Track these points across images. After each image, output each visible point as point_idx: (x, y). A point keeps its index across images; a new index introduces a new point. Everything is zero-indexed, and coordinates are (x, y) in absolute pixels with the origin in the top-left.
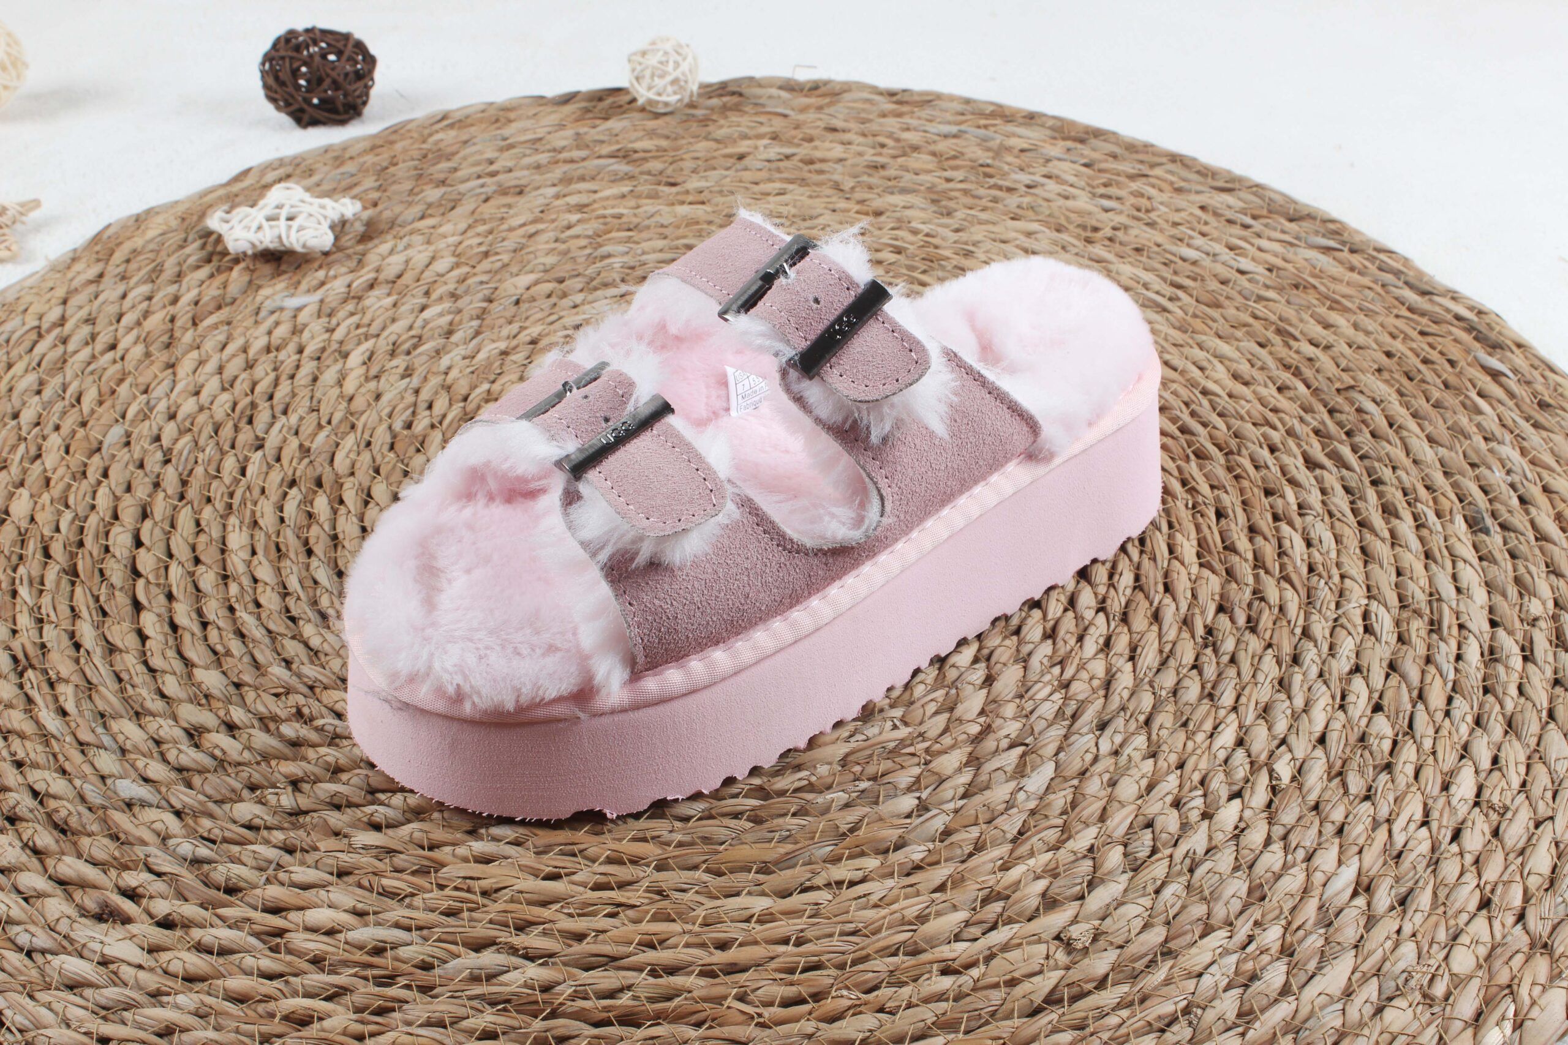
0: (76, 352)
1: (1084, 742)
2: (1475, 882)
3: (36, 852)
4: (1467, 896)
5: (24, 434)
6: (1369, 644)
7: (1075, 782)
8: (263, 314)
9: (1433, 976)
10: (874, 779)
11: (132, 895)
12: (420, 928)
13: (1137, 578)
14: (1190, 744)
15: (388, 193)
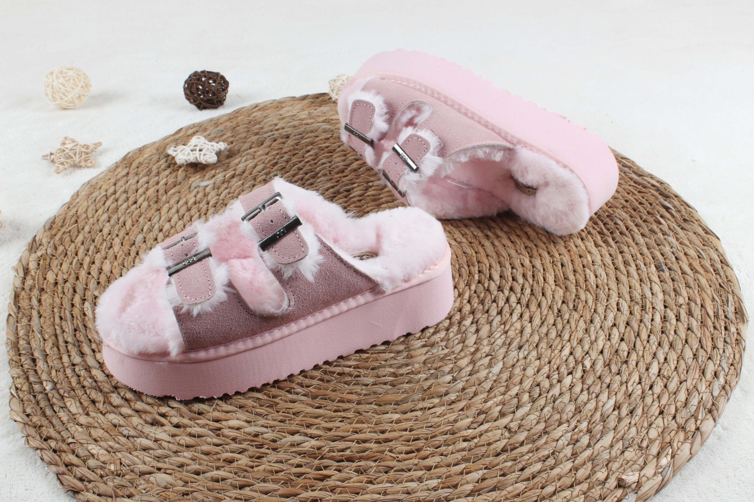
0: (122, 205)
1: (513, 354)
2: (658, 405)
3: (126, 400)
4: (655, 410)
5: (105, 238)
6: (619, 315)
7: (511, 369)
8: (192, 188)
9: (642, 440)
10: (436, 369)
11: (164, 415)
12: (271, 427)
13: (532, 291)
14: (553, 354)
15: (237, 139)
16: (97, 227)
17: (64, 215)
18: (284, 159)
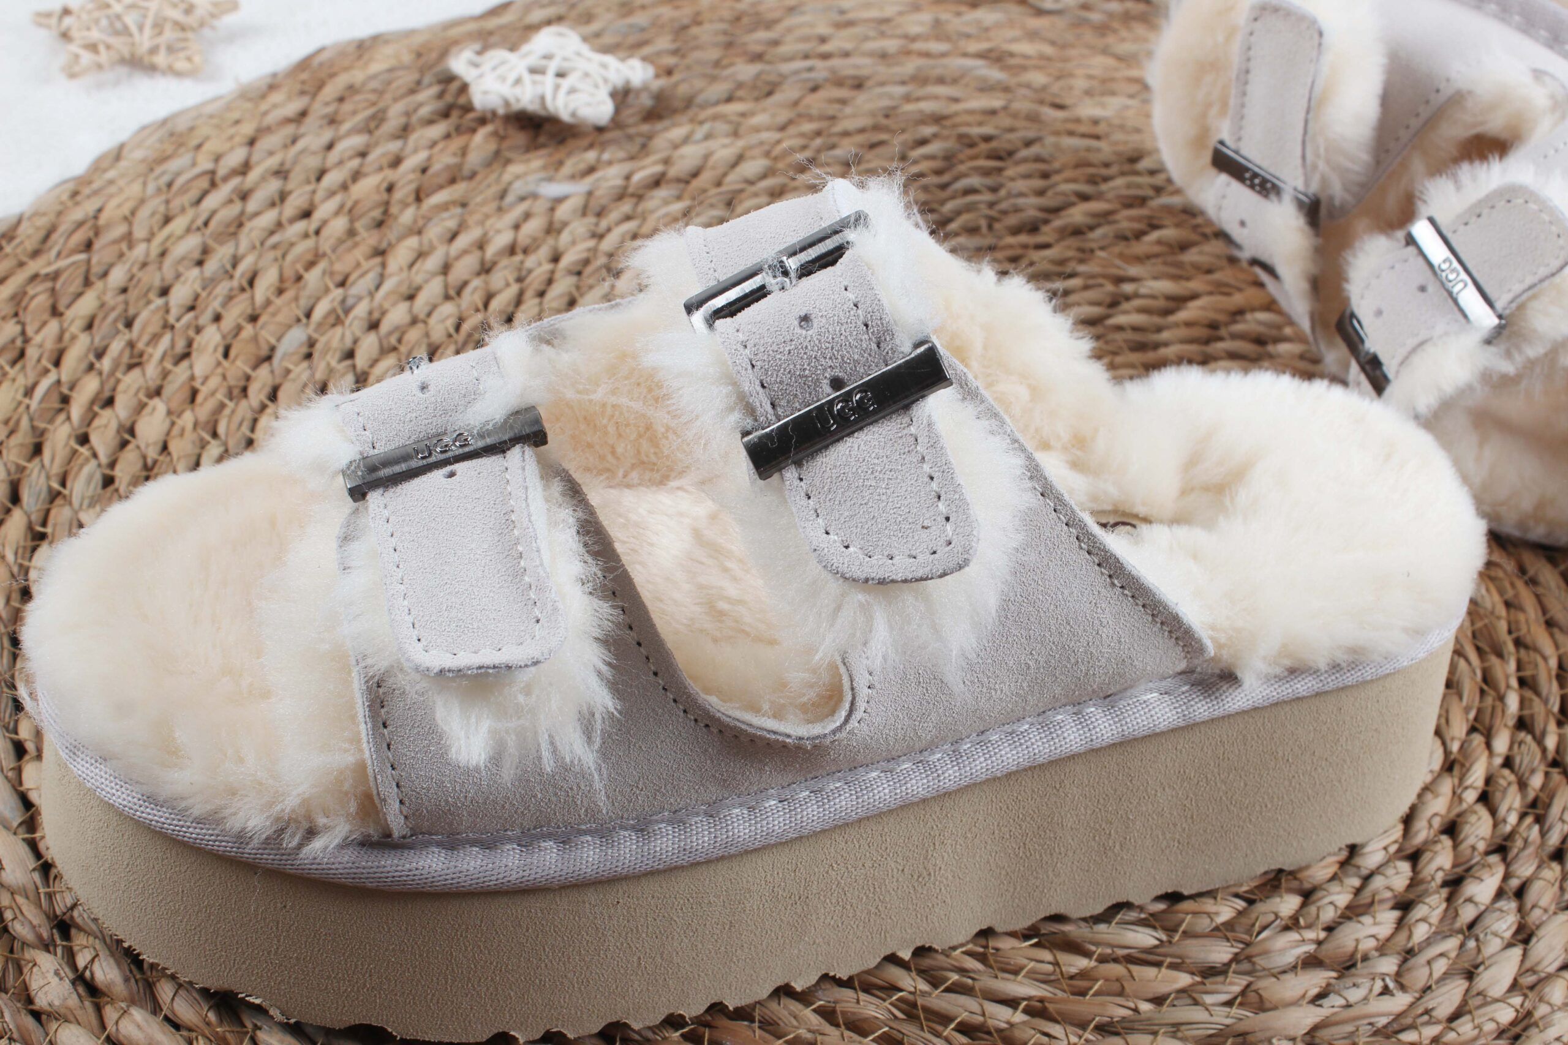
0: (256, 214)
5: (171, 319)
8: (510, 198)
15: (687, 61)
16: (153, 278)
17: (51, 217)
18: (838, 152)
